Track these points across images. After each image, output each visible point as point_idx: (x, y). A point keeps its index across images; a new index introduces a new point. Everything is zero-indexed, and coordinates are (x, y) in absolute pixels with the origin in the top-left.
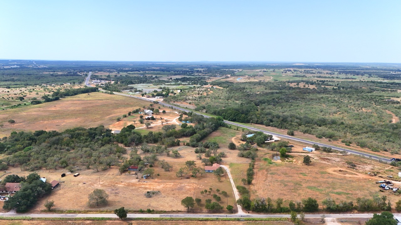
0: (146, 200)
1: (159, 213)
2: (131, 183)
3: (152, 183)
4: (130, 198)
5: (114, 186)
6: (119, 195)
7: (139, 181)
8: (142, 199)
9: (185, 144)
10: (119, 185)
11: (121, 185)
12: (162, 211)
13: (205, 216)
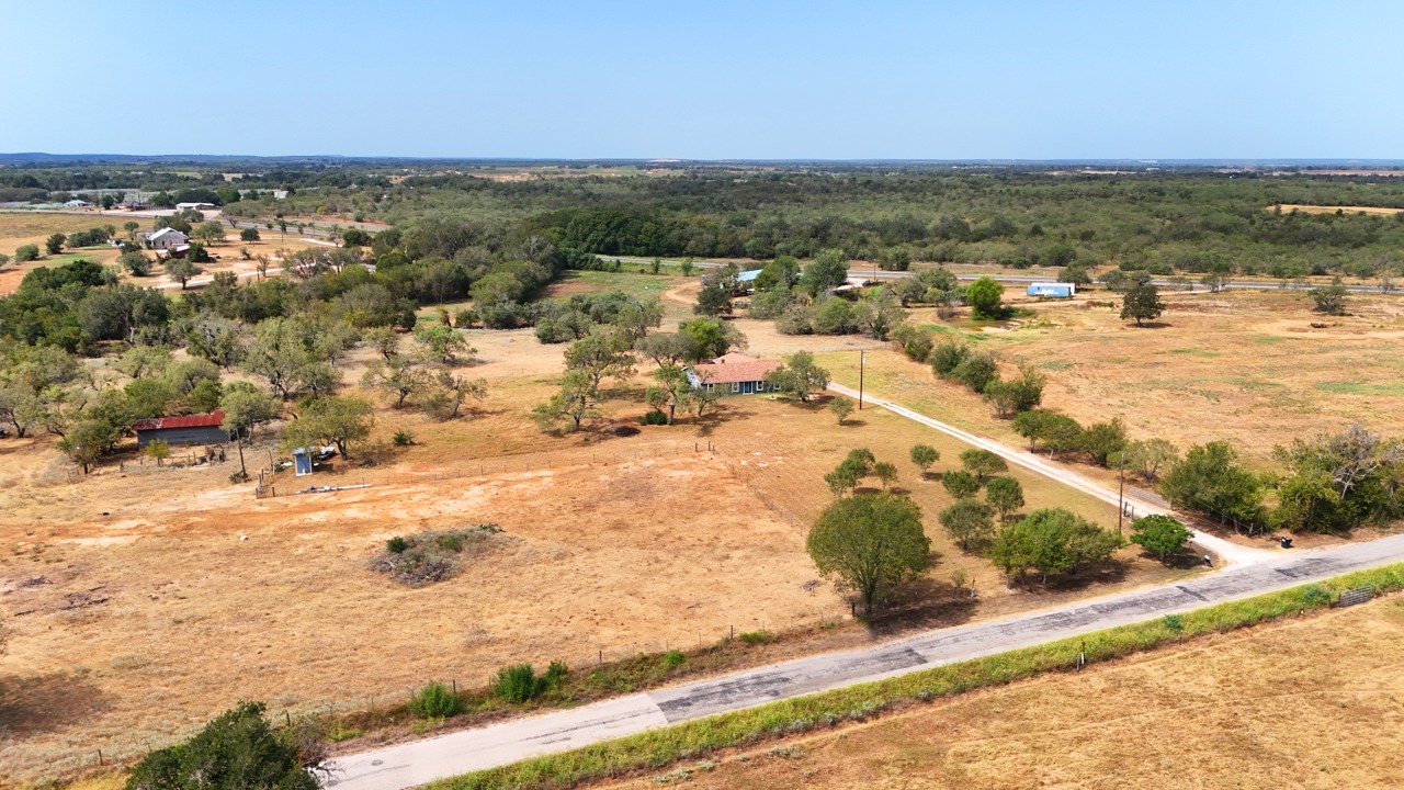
0: (417, 605)
1: (639, 685)
2: (202, 513)
3: (385, 491)
4: (240, 618)
5: (37, 551)
6: (117, 611)
7: (261, 493)
8: (377, 603)
9: (453, 322)
10: (86, 542)
11: (105, 541)
12: (646, 662)
13: (1046, 627)
